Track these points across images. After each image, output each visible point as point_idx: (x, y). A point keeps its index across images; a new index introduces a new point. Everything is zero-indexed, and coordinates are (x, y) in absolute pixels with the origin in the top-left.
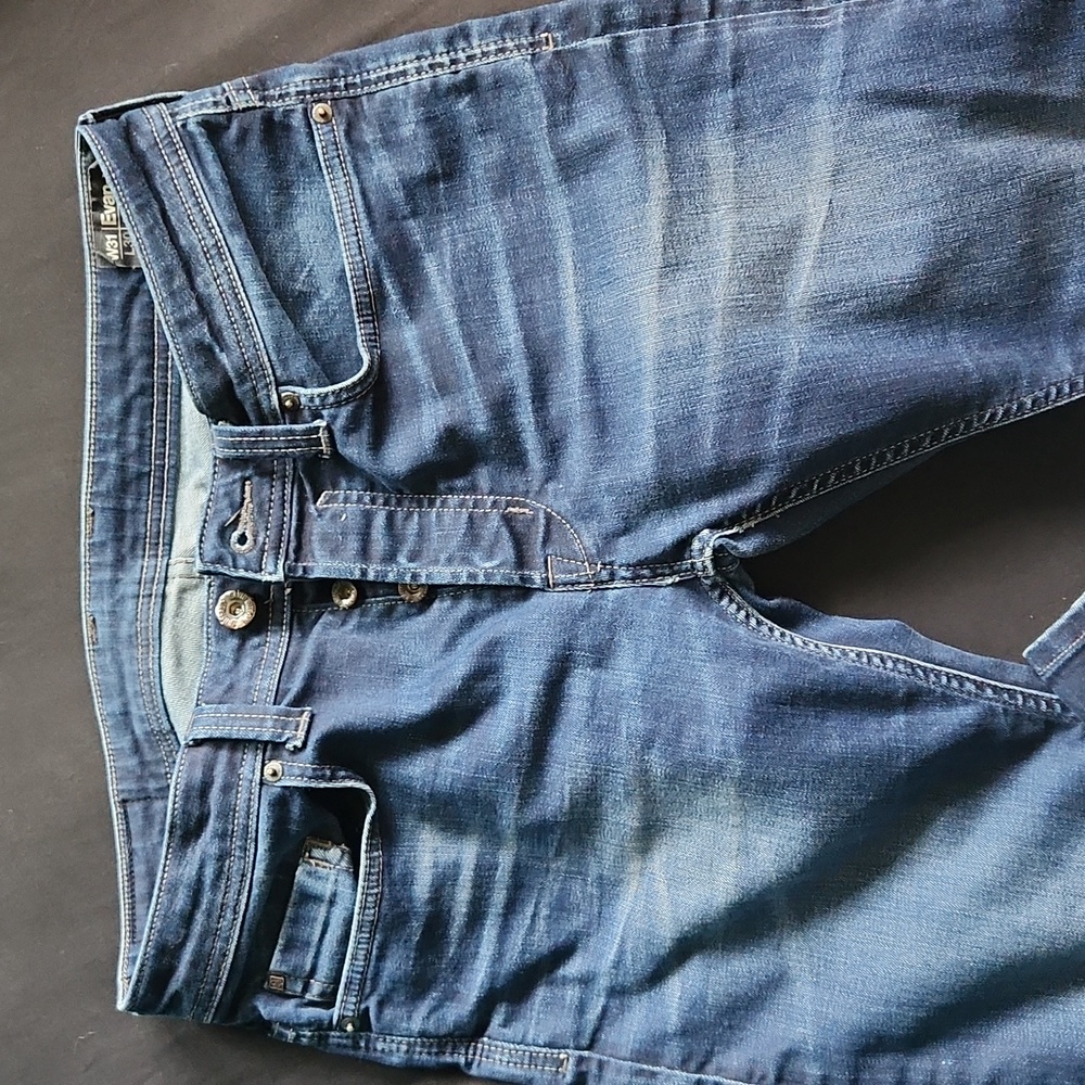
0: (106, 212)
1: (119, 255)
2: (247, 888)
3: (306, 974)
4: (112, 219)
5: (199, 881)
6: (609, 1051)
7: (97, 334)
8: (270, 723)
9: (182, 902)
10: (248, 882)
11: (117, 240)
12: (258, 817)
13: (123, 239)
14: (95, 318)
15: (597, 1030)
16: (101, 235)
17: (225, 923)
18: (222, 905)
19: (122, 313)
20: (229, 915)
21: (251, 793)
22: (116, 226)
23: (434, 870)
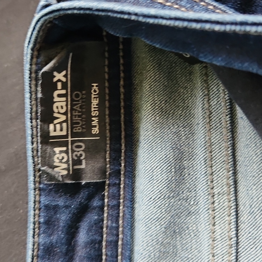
0: (56, 122)
1: (68, 169)
4: (61, 130)
7: (38, 256)
11: (67, 152)
13: (73, 151)
14: (36, 239)
16: (49, 149)
19: (67, 233)
22: (66, 136)
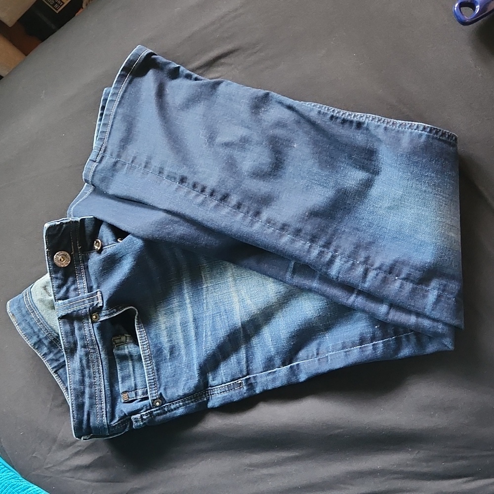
2: (100, 363)
3: (134, 388)
5: (82, 366)
6: (255, 372)
8: (87, 302)
9: (78, 376)
10: (100, 360)
12: (95, 335)
15: (248, 367)
17: (97, 379)
18: (94, 372)
20: (97, 375)
21: (90, 327)
23: (166, 330)
